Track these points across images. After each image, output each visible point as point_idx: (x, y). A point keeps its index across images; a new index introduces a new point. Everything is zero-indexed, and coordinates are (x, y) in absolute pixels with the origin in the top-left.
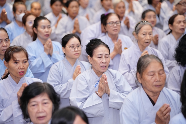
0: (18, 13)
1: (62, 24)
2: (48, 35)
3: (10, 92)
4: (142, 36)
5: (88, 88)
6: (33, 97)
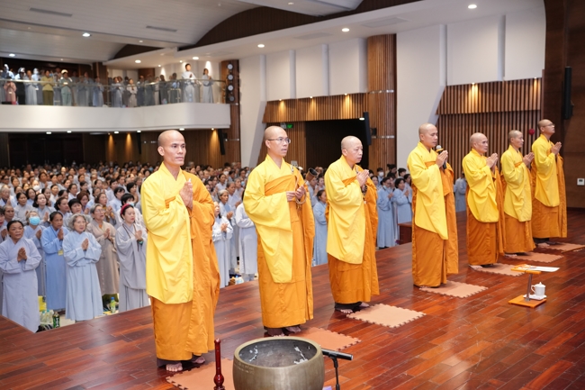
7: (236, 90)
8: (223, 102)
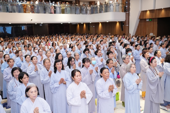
0: (13, 50)
1: (27, 53)
2: (22, 55)
3: (9, 71)
4: (48, 54)
5: (32, 69)
6: (14, 70)
7: (128, 7)
8: (123, 11)
